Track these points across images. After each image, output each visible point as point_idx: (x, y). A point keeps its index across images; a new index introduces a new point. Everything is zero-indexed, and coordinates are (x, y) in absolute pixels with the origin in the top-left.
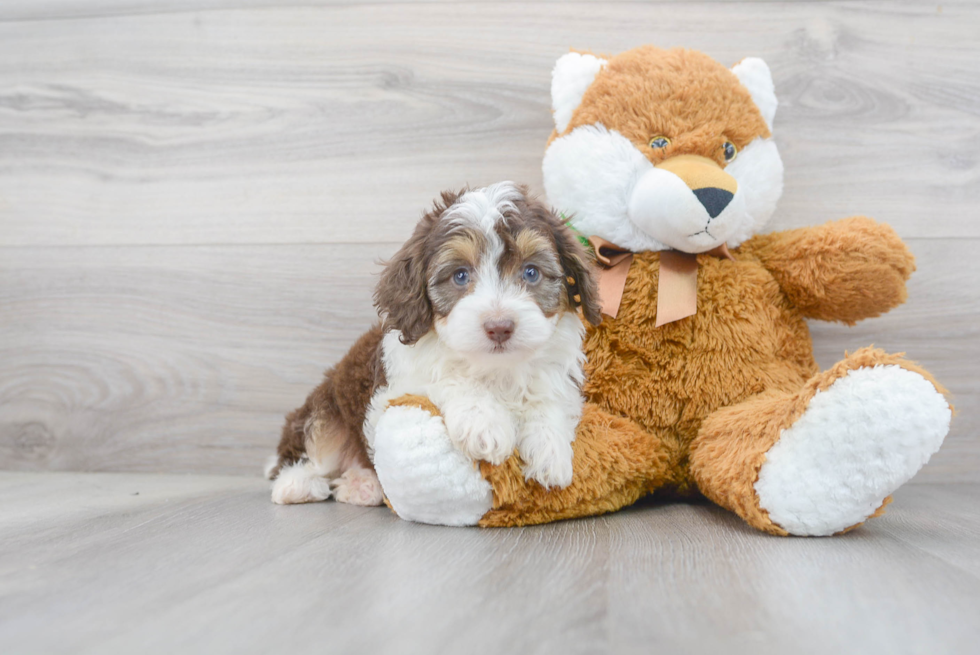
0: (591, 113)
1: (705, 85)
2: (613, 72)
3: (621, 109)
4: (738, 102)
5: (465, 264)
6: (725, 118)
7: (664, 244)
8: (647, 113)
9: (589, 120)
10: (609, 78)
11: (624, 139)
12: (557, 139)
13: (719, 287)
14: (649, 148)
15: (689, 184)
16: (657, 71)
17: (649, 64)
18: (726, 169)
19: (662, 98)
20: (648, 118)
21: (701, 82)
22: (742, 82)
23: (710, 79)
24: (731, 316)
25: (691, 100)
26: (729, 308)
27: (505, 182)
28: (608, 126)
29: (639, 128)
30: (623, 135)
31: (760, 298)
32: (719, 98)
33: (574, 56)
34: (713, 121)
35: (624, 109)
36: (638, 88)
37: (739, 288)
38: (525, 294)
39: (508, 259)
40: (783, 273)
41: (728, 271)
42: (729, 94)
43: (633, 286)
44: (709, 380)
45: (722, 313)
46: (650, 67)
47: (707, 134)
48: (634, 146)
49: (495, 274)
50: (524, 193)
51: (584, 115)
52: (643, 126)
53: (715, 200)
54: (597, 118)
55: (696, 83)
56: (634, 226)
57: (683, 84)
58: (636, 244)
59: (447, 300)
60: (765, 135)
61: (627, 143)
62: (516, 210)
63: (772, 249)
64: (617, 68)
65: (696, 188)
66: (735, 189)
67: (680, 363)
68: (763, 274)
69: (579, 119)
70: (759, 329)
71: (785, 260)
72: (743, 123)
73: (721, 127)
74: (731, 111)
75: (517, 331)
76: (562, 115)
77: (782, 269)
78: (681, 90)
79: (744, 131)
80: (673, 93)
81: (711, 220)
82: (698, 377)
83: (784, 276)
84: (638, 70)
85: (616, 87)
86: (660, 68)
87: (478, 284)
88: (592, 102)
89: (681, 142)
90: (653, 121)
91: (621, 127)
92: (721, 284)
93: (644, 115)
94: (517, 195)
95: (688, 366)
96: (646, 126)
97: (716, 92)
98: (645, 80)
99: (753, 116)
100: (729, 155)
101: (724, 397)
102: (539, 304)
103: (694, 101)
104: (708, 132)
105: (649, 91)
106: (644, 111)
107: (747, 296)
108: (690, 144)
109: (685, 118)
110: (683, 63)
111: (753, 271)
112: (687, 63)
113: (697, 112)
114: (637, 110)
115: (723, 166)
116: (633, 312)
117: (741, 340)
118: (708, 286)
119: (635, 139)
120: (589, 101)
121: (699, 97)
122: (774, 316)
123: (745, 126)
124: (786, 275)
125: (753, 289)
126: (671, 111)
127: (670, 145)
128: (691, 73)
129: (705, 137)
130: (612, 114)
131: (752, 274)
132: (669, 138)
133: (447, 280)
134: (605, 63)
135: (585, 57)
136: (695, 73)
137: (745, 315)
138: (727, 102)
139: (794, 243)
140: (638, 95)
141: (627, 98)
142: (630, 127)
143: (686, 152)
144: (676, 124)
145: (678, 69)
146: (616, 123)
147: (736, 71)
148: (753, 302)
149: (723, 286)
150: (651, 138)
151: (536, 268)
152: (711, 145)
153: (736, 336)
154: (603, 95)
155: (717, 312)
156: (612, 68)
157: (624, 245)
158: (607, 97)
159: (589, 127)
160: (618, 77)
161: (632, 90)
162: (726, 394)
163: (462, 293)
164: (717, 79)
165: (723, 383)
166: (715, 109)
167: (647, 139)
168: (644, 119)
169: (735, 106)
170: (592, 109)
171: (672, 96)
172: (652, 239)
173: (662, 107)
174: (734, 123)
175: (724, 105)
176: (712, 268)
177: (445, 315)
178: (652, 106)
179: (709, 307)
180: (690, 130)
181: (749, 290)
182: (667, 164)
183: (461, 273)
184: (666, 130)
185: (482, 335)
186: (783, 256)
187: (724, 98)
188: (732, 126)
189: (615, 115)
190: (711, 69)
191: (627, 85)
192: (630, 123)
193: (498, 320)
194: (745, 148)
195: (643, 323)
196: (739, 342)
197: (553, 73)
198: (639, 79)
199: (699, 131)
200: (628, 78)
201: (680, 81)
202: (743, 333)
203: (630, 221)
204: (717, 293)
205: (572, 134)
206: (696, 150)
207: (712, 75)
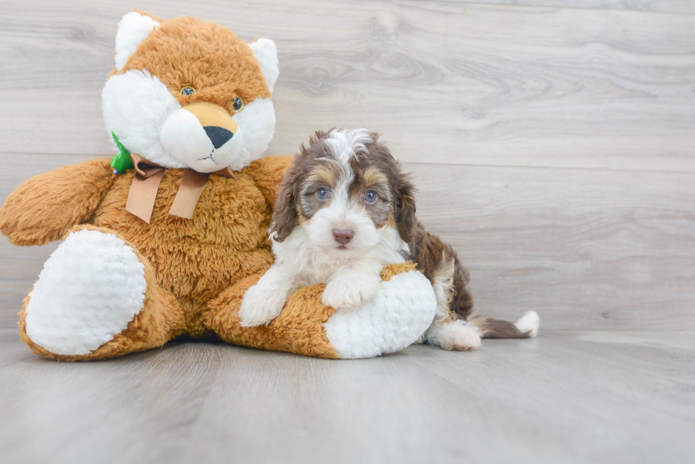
0: (141, 61)
1: (226, 54)
2: (162, 33)
3: (163, 62)
4: (249, 70)
5: (325, 185)
6: (238, 81)
7: (183, 164)
8: (182, 69)
9: (139, 66)
10: (158, 37)
11: (162, 85)
12: (114, 76)
13: (225, 200)
14: (180, 94)
15: (202, 122)
16: (193, 38)
17: (189, 32)
18: (234, 116)
19: (194, 60)
20: (182, 72)
21: (224, 52)
22: (255, 55)
23: (231, 51)
24: (232, 222)
25: (215, 63)
26: (231, 215)
27: (363, 129)
28: (152, 73)
29: (175, 78)
30: (162, 81)
31: (252, 208)
32: (236, 66)
33: (136, 15)
34: (229, 82)
35: (166, 63)
36: (178, 49)
37: (238, 202)
38: (364, 212)
39: (356, 186)
40: (270, 191)
41: (232, 187)
42: (243, 64)
43: (164, 195)
44: (216, 262)
45: (226, 219)
46: (189, 35)
47: (222, 90)
48: (169, 91)
49: (346, 195)
50: (375, 139)
51: (136, 61)
52: (177, 77)
53: (219, 136)
54: (145, 66)
55: (220, 52)
56: (163, 148)
57: (210, 51)
58: (163, 161)
59: (311, 208)
60: (266, 95)
61: (164, 87)
62: (367, 151)
63: (262, 172)
64: (165, 31)
65: (206, 125)
66: (236, 131)
67: (197, 249)
68: (255, 191)
69: (132, 65)
70: (250, 232)
71: (271, 181)
72: (250, 86)
73: (233, 86)
74: (243, 76)
75: (355, 237)
76: (121, 58)
77: (269, 188)
78: (208, 56)
79: (250, 92)
80: (203, 57)
81: (215, 150)
82: (209, 260)
83: (270, 193)
84: (180, 35)
85: (162, 45)
86: (196, 37)
87: (333, 200)
88: (143, 53)
89: (203, 93)
90: (186, 75)
91: (161, 76)
92: (226, 197)
93: (179, 70)
94: (369, 140)
95: (202, 252)
96: (180, 78)
97: (234, 61)
98: (183, 44)
99: (259, 81)
100: (237, 107)
101: (226, 274)
102: (373, 219)
103: (217, 65)
104: (224, 88)
105: (185, 53)
106: (180, 67)
107: (243, 207)
108: (209, 96)
109: (209, 76)
110: (214, 35)
111: (249, 188)
112: (216, 36)
113: (218, 73)
114: (175, 65)
115: (232, 114)
116: (164, 214)
117: (237, 239)
118: (217, 199)
119: (171, 86)
120: (141, 52)
121: (221, 62)
122: (259, 221)
123: (251, 88)
124: (272, 192)
125: (248, 202)
126: (200, 70)
127: (195, 94)
128: (218, 44)
129: (220, 92)
130: (156, 65)
131: (247, 191)
132: (195, 89)
133: (313, 194)
134: (157, 24)
135: (145, 17)
136: (221, 44)
137: (241, 220)
138: (241, 69)
139: (277, 170)
140: (177, 54)
141: (168, 55)
142: (168, 77)
143: (205, 101)
144: (202, 80)
145: (209, 39)
146: (158, 72)
147: (252, 46)
148: (247, 212)
149: (228, 199)
150: (182, 87)
151: (374, 192)
152: (224, 99)
153: (234, 236)
154: (152, 50)
155: (223, 218)
156: (162, 30)
157: (154, 161)
158: (154, 52)
159: (138, 71)
160: (165, 38)
161: (173, 50)
162: (228, 272)
163: (322, 205)
164: (236, 51)
165: (226, 264)
166: (231, 73)
167: (179, 87)
168: (179, 73)
169: (246, 73)
170: (141, 58)
171: (201, 59)
172: (175, 159)
173: (193, 66)
174: (243, 85)
175: (238, 71)
176: (220, 185)
177: (308, 217)
178: (186, 64)
179: (217, 214)
180: (211, 85)
181: (245, 203)
182: (192, 107)
183: (322, 191)
184: (195, 82)
185: (331, 237)
186: (270, 178)
187: (239, 66)
188: (242, 87)
189: (158, 66)
190: (233, 44)
191: (170, 46)
192: (169, 74)
193: (342, 229)
194: (250, 103)
195: (170, 223)
196: (236, 240)
197: (119, 24)
198: (179, 43)
199: (217, 87)
200: (172, 40)
201: (209, 48)
202: (239, 234)
203: (160, 145)
204: (223, 205)
205: (125, 74)
206: (212, 100)
207: (233, 47)
